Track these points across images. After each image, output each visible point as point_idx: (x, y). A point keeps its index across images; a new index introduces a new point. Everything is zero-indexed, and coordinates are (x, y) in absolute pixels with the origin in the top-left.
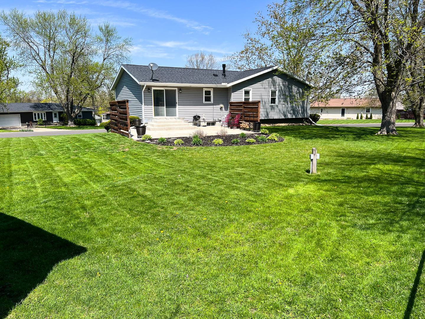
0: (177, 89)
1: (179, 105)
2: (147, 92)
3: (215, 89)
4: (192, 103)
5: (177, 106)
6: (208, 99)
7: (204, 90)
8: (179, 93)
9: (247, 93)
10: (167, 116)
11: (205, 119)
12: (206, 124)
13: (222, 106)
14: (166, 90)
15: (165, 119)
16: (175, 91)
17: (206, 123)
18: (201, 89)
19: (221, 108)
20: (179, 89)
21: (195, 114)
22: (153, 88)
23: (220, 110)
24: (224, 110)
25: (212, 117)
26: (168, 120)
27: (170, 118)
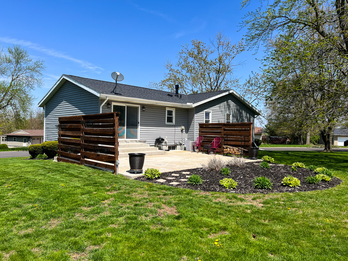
0: (139, 106)
1: (141, 125)
2: (106, 107)
3: (177, 109)
4: (154, 124)
5: (139, 127)
6: (170, 120)
7: (167, 109)
8: (142, 111)
9: (207, 115)
10: (127, 137)
11: (167, 142)
12: (167, 148)
13: (183, 127)
14: (128, 107)
15: (124, 142)
16: (137, 108)
17: (167, 146)
18: (164, 108)
19: (182, 131)
20: (142, 106)
21: (158, 137)
22: (113, 104)
23: (181, 132)
24: (184, 132)
25: (174, 140)
26: (128, 144)
27: (131, 141)
